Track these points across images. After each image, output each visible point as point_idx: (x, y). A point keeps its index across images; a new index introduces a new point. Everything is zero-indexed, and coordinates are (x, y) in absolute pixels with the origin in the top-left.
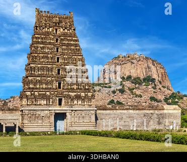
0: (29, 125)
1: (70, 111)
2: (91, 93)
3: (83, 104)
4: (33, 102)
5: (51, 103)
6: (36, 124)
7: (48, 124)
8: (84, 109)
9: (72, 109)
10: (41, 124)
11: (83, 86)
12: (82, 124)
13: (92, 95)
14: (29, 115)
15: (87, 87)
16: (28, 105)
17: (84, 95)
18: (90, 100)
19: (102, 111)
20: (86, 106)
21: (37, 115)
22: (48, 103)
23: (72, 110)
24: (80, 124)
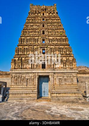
0: (15, 87)
1: (53, 74)
2: (72, 58)
3: (65, 67)
4: (19, 66)
5: (35, 67)
6: (21, 86)
7: (32, 86)
8: (66, 71)
9: (54, 71)
10: (26, 86)
11: (65, 52)
12: (64, 86)
13: (73, 59)
14: (16, 78)
15: (68, 53)
16: (15, 68)
17: (65, 59)
18: (71, 63)
19: (82, 75)
20: (68, 69)
21: (22, 78)
22: (33, 67)
23: (54, 73)
24: (62, 86)
